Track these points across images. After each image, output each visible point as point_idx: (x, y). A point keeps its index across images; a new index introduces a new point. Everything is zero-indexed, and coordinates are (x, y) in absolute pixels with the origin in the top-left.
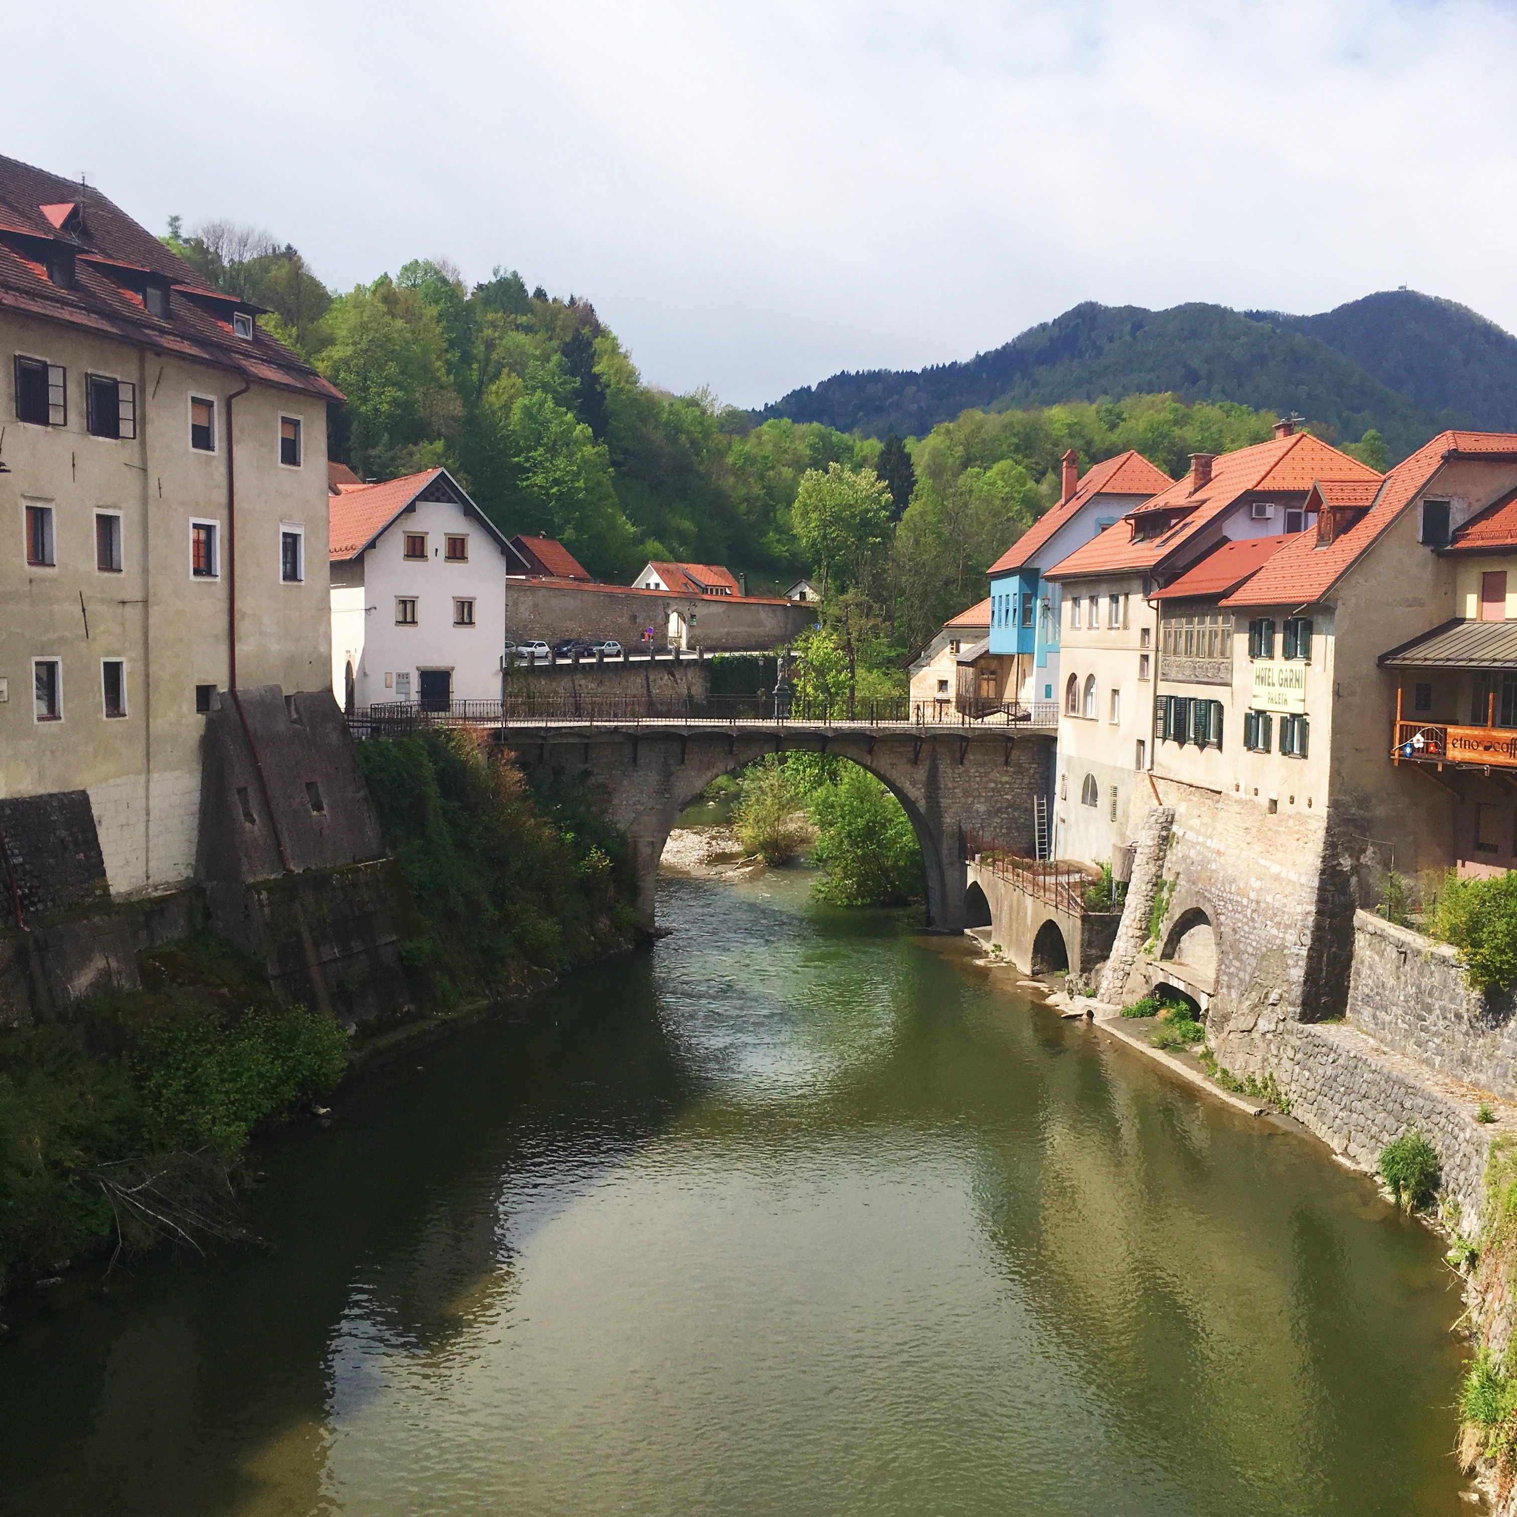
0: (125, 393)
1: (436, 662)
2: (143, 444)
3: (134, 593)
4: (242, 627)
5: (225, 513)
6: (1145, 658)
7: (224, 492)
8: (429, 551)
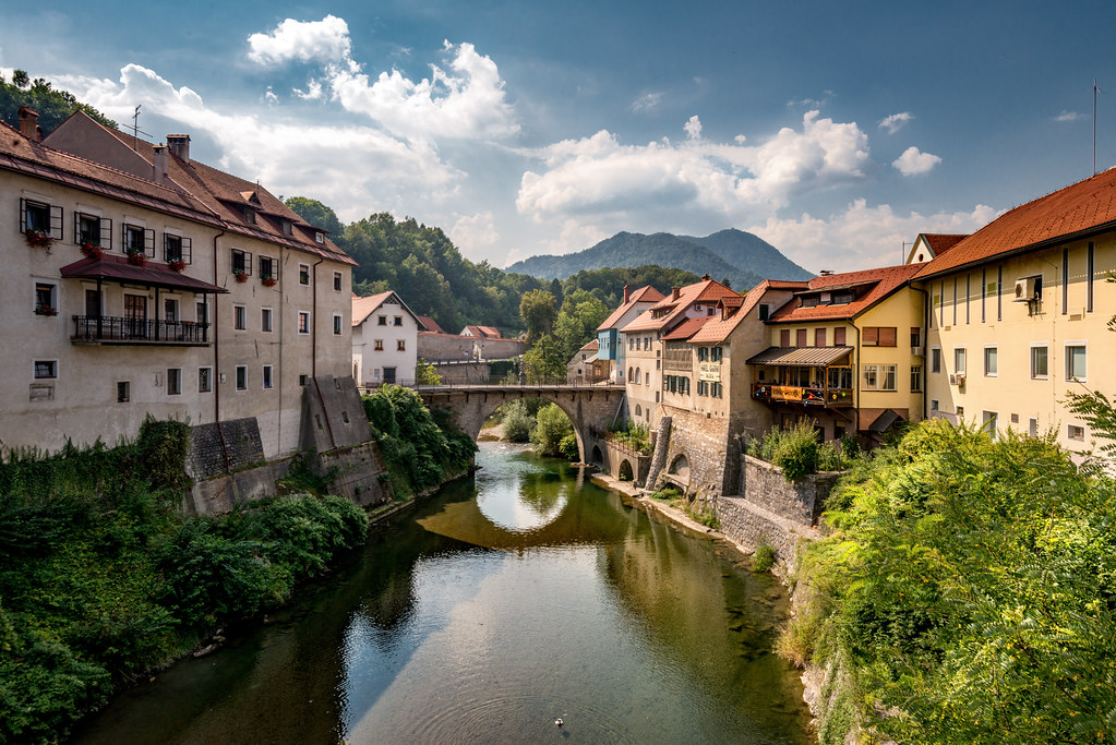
0: (274, 263)
1: (390, 365)
2: (281, 282)
3: (276, 340)
4: (318, 352)
5: (312, 309)
6: (658, 361)
7: (312, 300)
8: (388, 322)
